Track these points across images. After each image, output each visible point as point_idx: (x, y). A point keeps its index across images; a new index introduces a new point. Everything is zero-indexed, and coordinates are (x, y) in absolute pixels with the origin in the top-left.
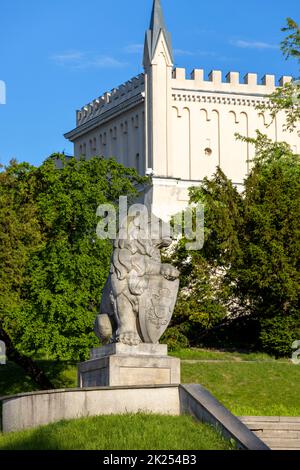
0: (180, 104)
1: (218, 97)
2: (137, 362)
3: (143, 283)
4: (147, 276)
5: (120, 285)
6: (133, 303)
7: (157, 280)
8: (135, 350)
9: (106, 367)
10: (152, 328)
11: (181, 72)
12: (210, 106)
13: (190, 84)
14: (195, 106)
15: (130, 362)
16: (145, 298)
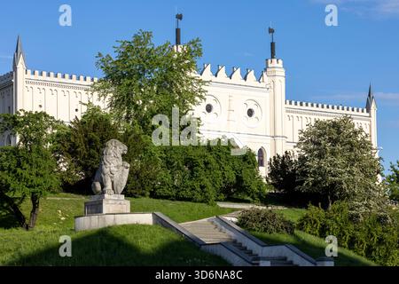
0: (29, 86)
1: (45, 83)
2: (113, 202)
3: (116, 169)
4: (118, 167)
5: (106, 170)
6: (111, 177)
7: (121, 168)
8: (112, 197)
9: (101, 204)
10: (119, 188)
11: (29, 71)
12: (41, 87)
13: (33, 77)
14: (35, 87)
15: (110, 202)
16: (117, 176)
